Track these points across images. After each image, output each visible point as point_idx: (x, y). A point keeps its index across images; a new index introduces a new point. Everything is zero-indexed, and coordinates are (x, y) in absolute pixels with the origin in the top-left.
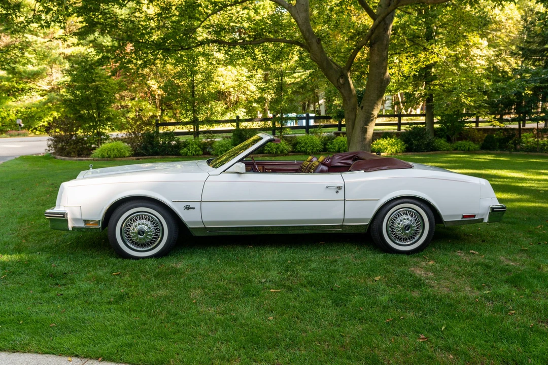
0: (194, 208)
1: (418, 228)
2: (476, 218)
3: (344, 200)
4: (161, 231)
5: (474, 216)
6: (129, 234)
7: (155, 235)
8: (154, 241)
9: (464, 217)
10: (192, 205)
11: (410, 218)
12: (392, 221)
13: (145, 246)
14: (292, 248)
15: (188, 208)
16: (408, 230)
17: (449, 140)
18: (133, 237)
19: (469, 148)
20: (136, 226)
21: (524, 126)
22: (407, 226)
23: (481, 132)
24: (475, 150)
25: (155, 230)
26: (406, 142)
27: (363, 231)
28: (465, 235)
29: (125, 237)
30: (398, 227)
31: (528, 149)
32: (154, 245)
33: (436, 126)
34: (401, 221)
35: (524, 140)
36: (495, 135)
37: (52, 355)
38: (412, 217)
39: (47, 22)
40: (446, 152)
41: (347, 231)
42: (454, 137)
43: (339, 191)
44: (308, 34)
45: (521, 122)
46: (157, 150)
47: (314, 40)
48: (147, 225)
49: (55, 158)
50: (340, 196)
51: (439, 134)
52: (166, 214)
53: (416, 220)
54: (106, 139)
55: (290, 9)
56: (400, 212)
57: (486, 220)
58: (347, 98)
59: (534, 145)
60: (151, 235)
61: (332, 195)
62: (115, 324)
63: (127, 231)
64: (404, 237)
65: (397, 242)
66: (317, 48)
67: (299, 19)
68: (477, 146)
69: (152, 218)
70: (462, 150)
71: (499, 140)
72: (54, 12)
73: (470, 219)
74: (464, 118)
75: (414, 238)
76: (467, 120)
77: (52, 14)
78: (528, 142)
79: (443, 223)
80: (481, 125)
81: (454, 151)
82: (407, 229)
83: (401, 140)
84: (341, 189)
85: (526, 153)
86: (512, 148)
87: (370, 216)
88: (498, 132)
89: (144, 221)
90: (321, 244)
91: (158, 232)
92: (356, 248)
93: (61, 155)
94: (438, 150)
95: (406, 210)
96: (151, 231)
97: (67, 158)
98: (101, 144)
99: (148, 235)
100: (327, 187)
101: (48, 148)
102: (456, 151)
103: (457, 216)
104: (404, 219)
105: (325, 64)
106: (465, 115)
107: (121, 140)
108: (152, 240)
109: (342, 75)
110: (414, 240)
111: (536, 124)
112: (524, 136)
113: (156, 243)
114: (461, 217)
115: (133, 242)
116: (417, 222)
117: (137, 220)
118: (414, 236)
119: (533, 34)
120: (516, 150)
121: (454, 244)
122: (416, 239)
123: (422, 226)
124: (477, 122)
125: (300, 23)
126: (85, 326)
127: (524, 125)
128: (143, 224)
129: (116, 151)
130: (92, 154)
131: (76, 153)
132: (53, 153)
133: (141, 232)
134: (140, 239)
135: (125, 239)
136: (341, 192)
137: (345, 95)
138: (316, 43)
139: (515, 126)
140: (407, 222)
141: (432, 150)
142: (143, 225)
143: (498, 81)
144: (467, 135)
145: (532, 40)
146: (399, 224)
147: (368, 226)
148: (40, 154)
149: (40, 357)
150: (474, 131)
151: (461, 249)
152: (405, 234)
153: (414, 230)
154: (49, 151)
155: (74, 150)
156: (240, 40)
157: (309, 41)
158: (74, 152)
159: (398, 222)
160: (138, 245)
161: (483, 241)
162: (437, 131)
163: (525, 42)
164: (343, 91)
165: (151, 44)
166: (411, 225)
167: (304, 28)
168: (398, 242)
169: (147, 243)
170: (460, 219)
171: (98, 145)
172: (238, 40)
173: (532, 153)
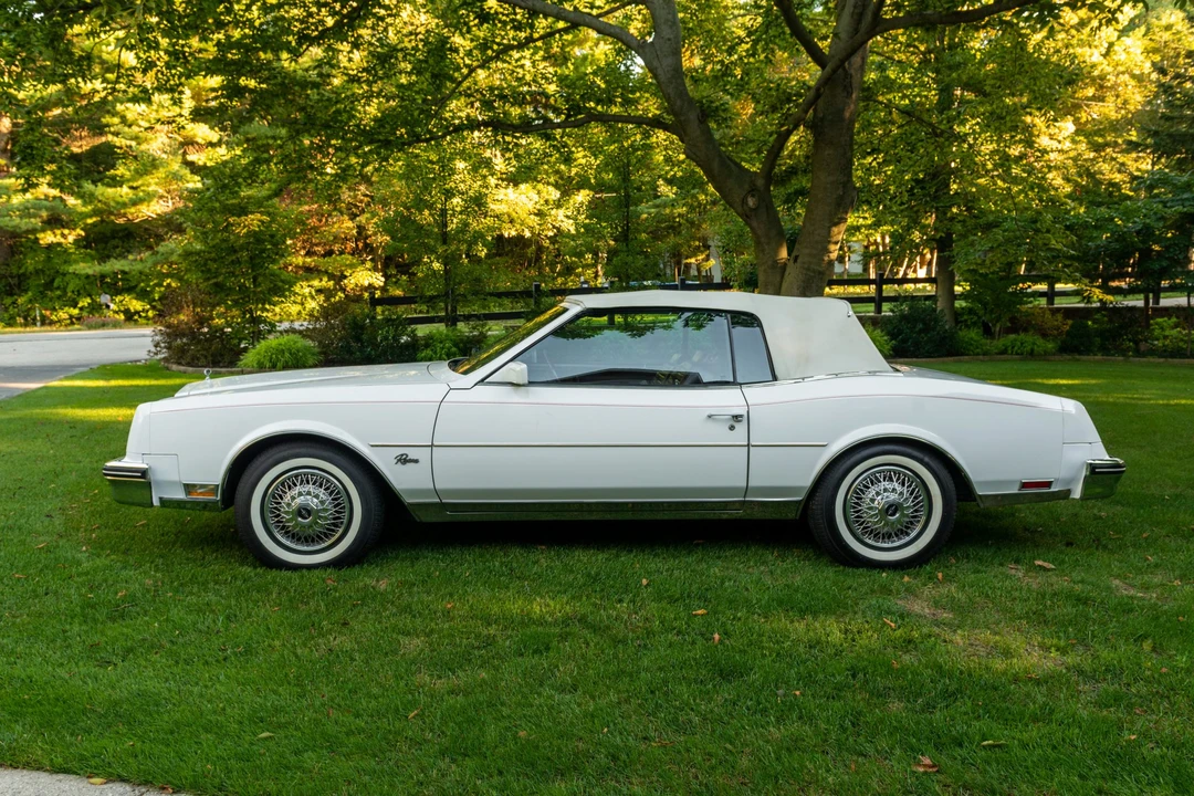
0: (416, 461)
1: (916, 511)
2: (1052, 490)
3: (748, 445)
4: (347, 510)
5: (1048, 484)
6: (279, 515)
7: (334, 519)
8: (333, 531)
9: (1025, 485)
10: (412, 453)
11: (899, 489)
12: (858, 493)
13: (313, 541)
14: (632, 551)
15: (403, 460)
16: (893, 515)
17: (987, 331)
18: (288, 521)
19: (1032, 350)
20: (293, 498)
21: (1158, 303)
22: (891, 506)
23: (1059, 317)
24: (1046, 353)
25: (335, 507)
26: (893, 336)
27: (791, 516)
28: (1026, 529)
29: (271, 522)
30: (871, 508)
31: (1165, 351)
32: (333, 539)
33: (959, 304)
34: (878, 494)
35: (1157, 332)
36: (1090, 323)
37: (72, 777)
38: (903, 485)
39: (145, 91)
40: (981, 357)
41: (758, 514)
42: (998, 326)
43: (737, 425)
44: (679, 103)
45: (1151, 295)
46: (370, 354)
47: (693, 116)
48: (317, 496)
49: (167, 369)
50: (739, 435)
51: (966, 321)
52: (357, 473)
53: (911, 494)
54: (270, 332)
55: (641, 51)
56: (874, 474)
57: (1077, 494)
58: (762, 240)
59: (1181, 344)
60: (326, 518)
61: (721, 434)
62: (224, 709)
63: (275, 508)
64: (886, 529)
65: (867, 541)
66: (698, 132)
67: (660, 71)
68: (1050, 346)
69: (328, 481)
70: (1017, 354)
71: (1101, 333)
72: (158, 71)
73: (1038, 492)
74: (1021, 285)
75: (908, 534)
76: (1029, 290)
77: (156, 74)
78: (1166, 337)
79: (975, 500)
80: (1060, 303)
81: (999, 356)
82: (890, 512)
83: (882, 331)
84: (740, 421)
85: (1162, 360)
86: (1128, 349)
87: (807, 480)
88: (1097, 316)
89: (310, 487)
90: (698, 545)
91: (341, 513)
92: (776, 554)
93: (180, 364)
94: (962, 354)
95: (890, 471)
96: (325, 510)
97: (191, 369)
98: (259, 341)
99: (320, 517)
100: (710, 417)
101: (153, 349)
102: (1002, 356)
103: (1010, 483)
104: (885, 490)
105: (715, 165)
106: (1024, 279)
107: (300, 332)
108: (328, 529)
109: (753, 190)
110: (907, 539)
111: (1186, 299)
112: (1157, 324)
113: (337, 536)
114: (1018, 486)
115: (287, 533)
116: (916, 498)
117: (296, 485)
118: (907, 528)
119: (1179, 99)
120: (1138, 353)
121: (1000, 549)
122: (913, 535)
123: (926, 507)
124: (1051, 295)
125: (663, 78)
126: (158, 712)
127: (1157, 301)
128: (309, 493)
129: (287, 355)
130: (240, 360)
131: (210, 358)
132: (164, 358)
133: (304, 511)
134: (303, 526)
135: (270, 525)
136: (741, 428)
137: (759, 232)
138: (697, 122)
139: (1137, 302)
140: (893, 497)
141: (949, 354)
142: (309, 497)
143: (1100, 205)
144: (1029, 322)
145: (1176, 114)
146: (873, 500)
147: (803, 503)
148: (140, 361)
149: (44, 779)
150: (1044, 313)
151: (1017, 561)
152: (886, 524)
153: (907, 516)
154: (156, 354)
155: (204, 353)
156: (538, 119)
157: (682, 118)
158: (206, 357)
159: (870, 496)
160: (299, 539)
161: (1069, 544)
162: (962, 314)
163: (1161, 118)
164: (755, 224)
165: (353, 131)
166: (902, 504)
167: (670, 90)
168: (870, 542)
169: (318, 536)
170: (1017, 492)
171: (253, 344)
172: (534, 120)
173: (1176, 361)
